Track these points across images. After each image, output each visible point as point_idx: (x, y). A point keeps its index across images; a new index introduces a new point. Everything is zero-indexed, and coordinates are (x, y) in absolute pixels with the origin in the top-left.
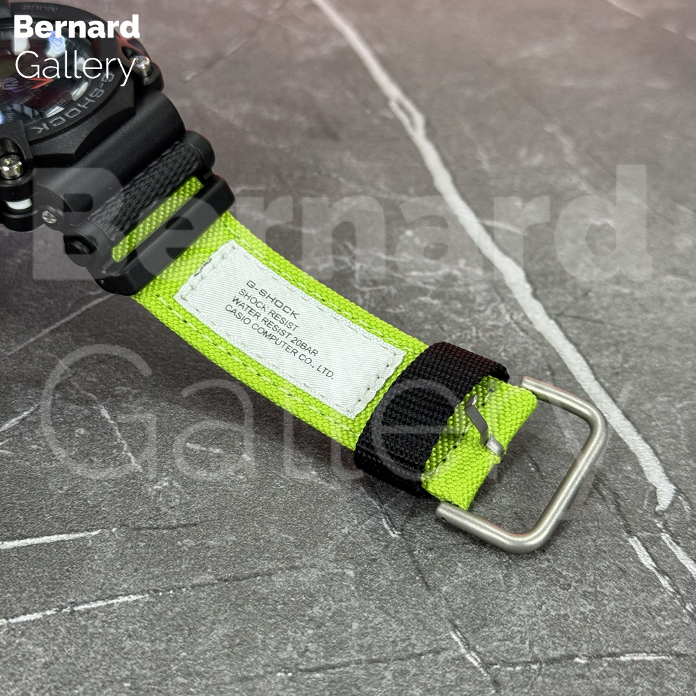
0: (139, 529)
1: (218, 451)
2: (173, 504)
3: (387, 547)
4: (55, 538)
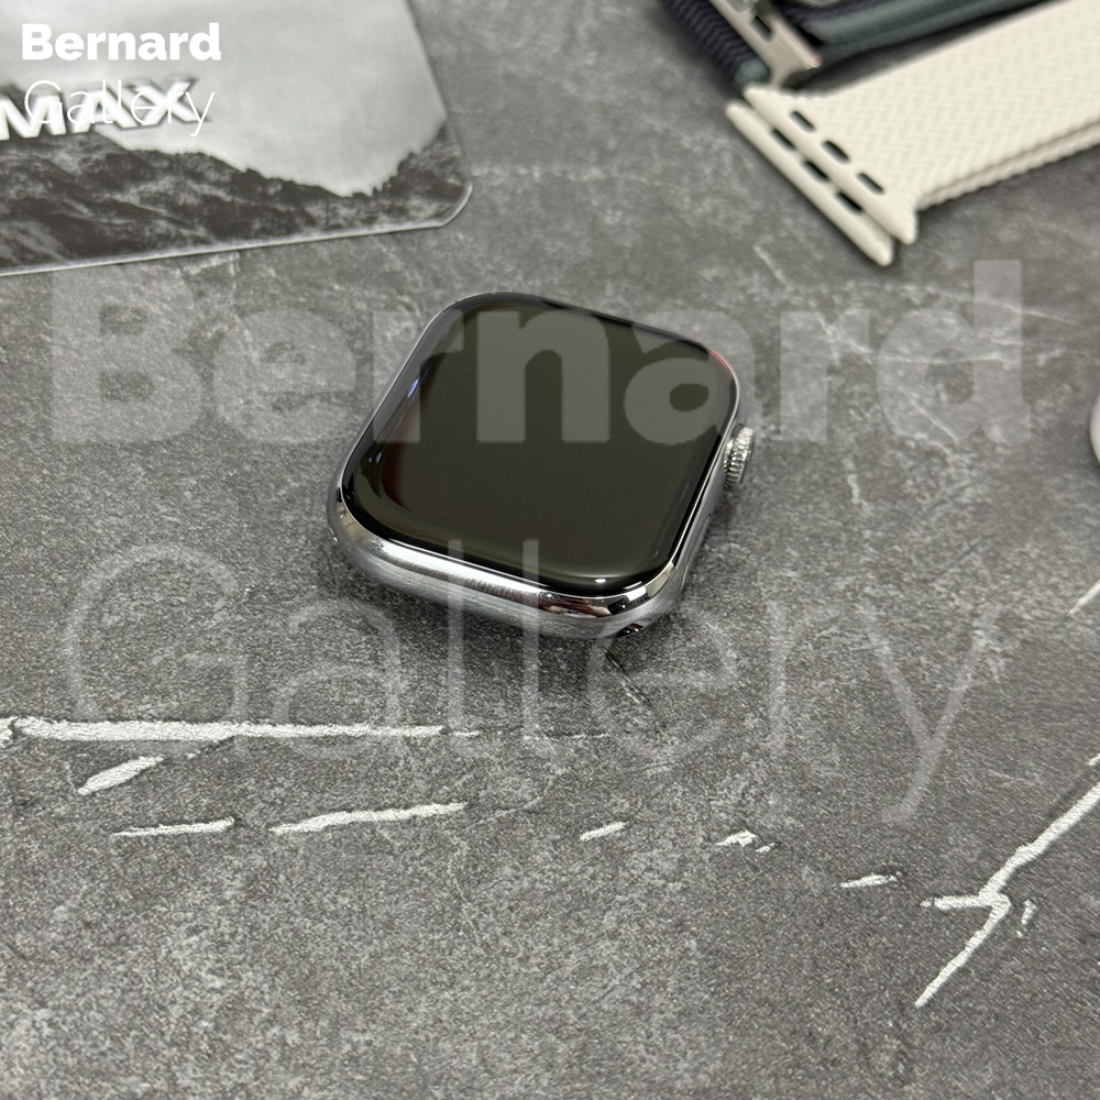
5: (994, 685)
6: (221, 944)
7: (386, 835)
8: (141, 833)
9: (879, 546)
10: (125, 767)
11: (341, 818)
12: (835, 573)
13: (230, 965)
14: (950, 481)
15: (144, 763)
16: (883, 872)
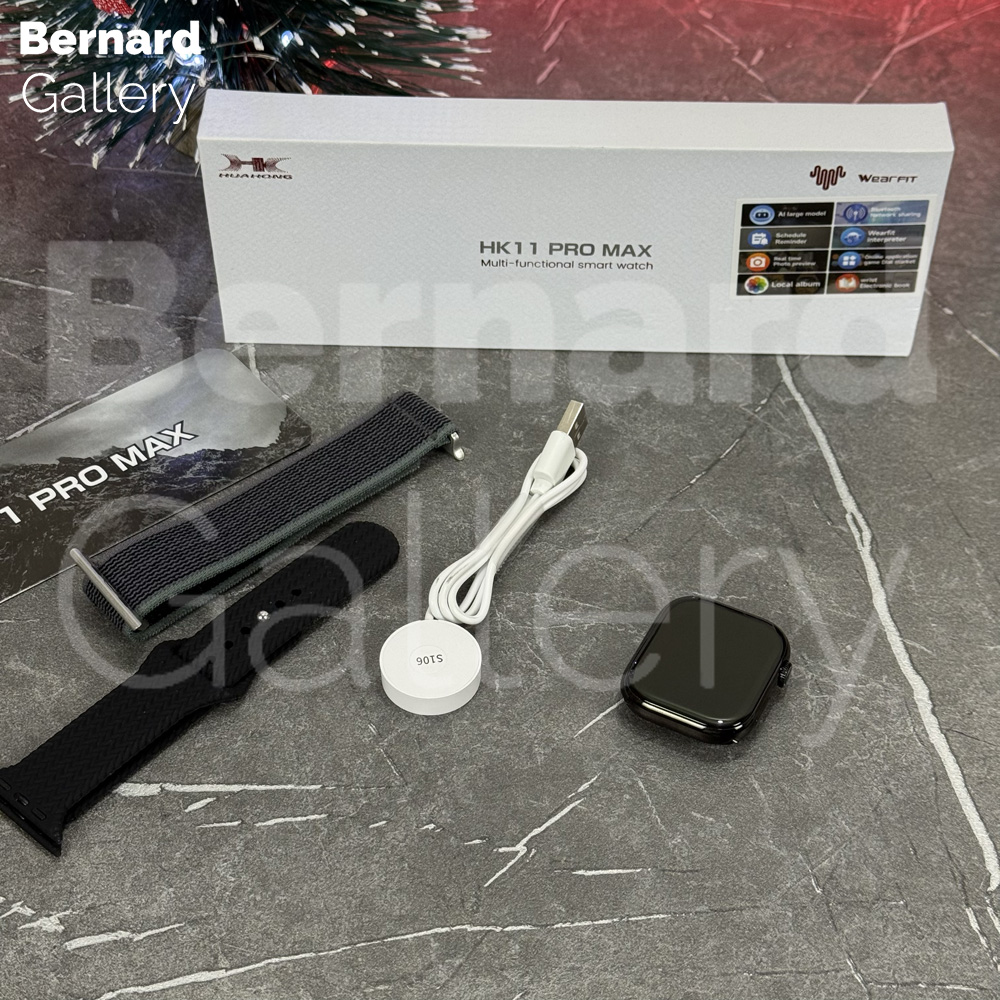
0: (664, 870)
1: (711, 819)
2: (683, 855)
3: (813, 899)
4: (615, 871)
5: (538, 767)
6: (234, 866)
7: (297, 826)
8: (207, 826)
9: (503, 710)
10: (202, 802)
11: (281, 820)
12: (484, 722)
13: (238, 873)
14: (537, 682)
15: (209, 800)
16: (481, 839)
